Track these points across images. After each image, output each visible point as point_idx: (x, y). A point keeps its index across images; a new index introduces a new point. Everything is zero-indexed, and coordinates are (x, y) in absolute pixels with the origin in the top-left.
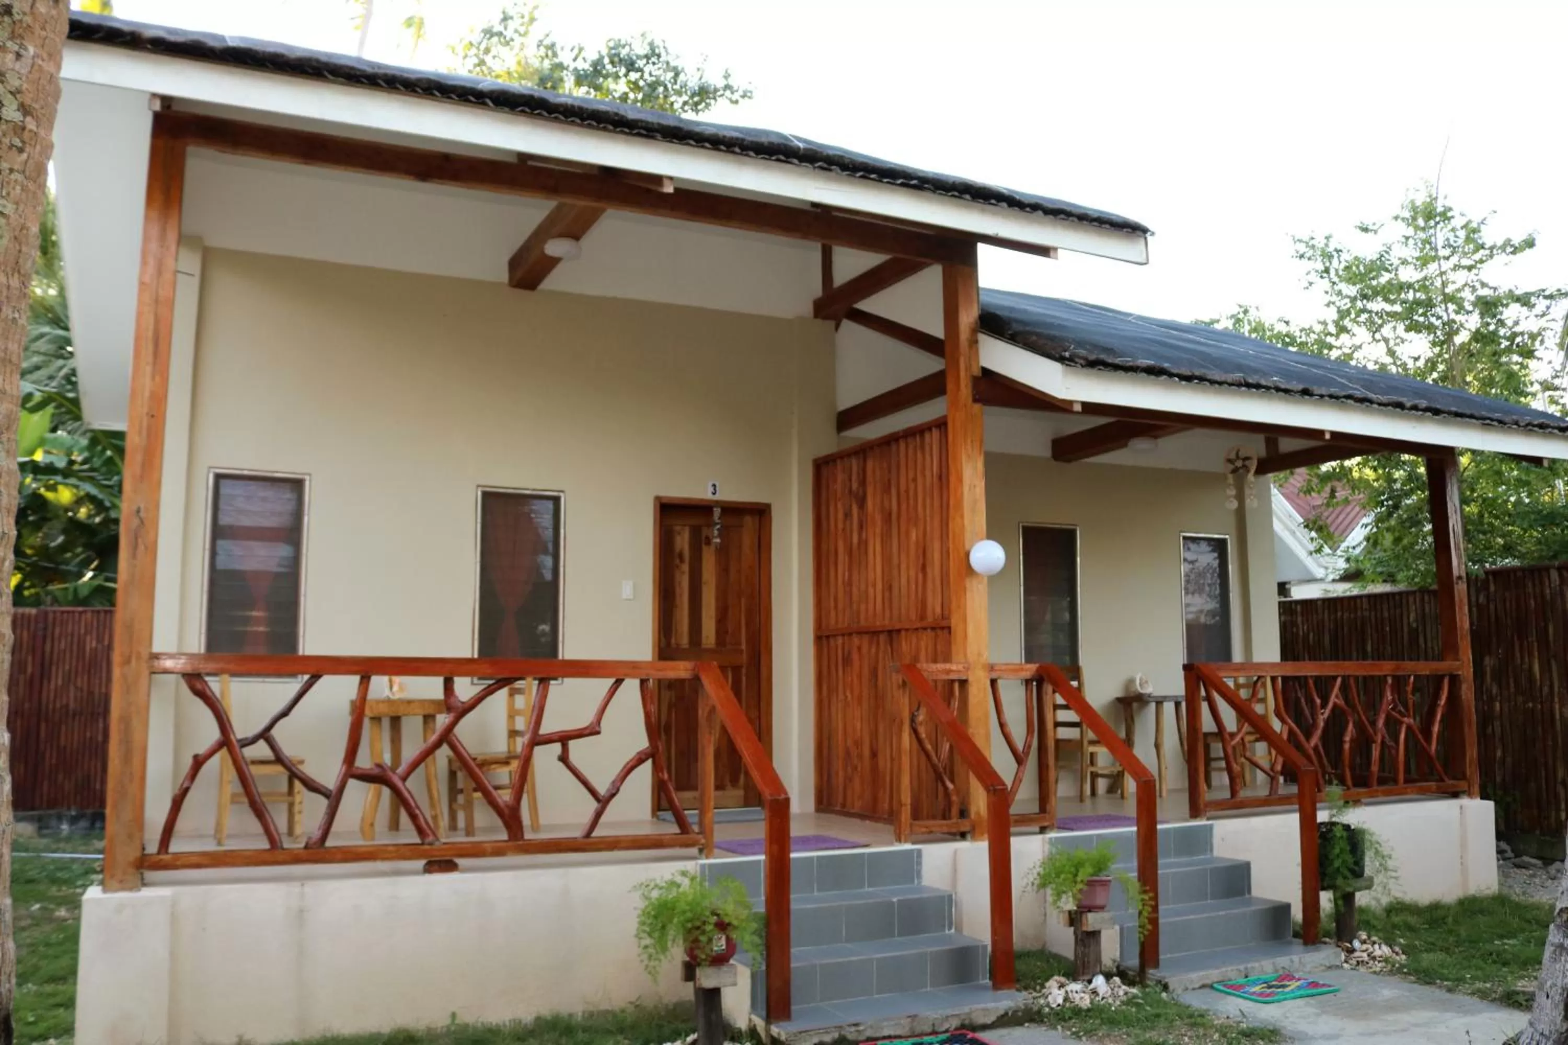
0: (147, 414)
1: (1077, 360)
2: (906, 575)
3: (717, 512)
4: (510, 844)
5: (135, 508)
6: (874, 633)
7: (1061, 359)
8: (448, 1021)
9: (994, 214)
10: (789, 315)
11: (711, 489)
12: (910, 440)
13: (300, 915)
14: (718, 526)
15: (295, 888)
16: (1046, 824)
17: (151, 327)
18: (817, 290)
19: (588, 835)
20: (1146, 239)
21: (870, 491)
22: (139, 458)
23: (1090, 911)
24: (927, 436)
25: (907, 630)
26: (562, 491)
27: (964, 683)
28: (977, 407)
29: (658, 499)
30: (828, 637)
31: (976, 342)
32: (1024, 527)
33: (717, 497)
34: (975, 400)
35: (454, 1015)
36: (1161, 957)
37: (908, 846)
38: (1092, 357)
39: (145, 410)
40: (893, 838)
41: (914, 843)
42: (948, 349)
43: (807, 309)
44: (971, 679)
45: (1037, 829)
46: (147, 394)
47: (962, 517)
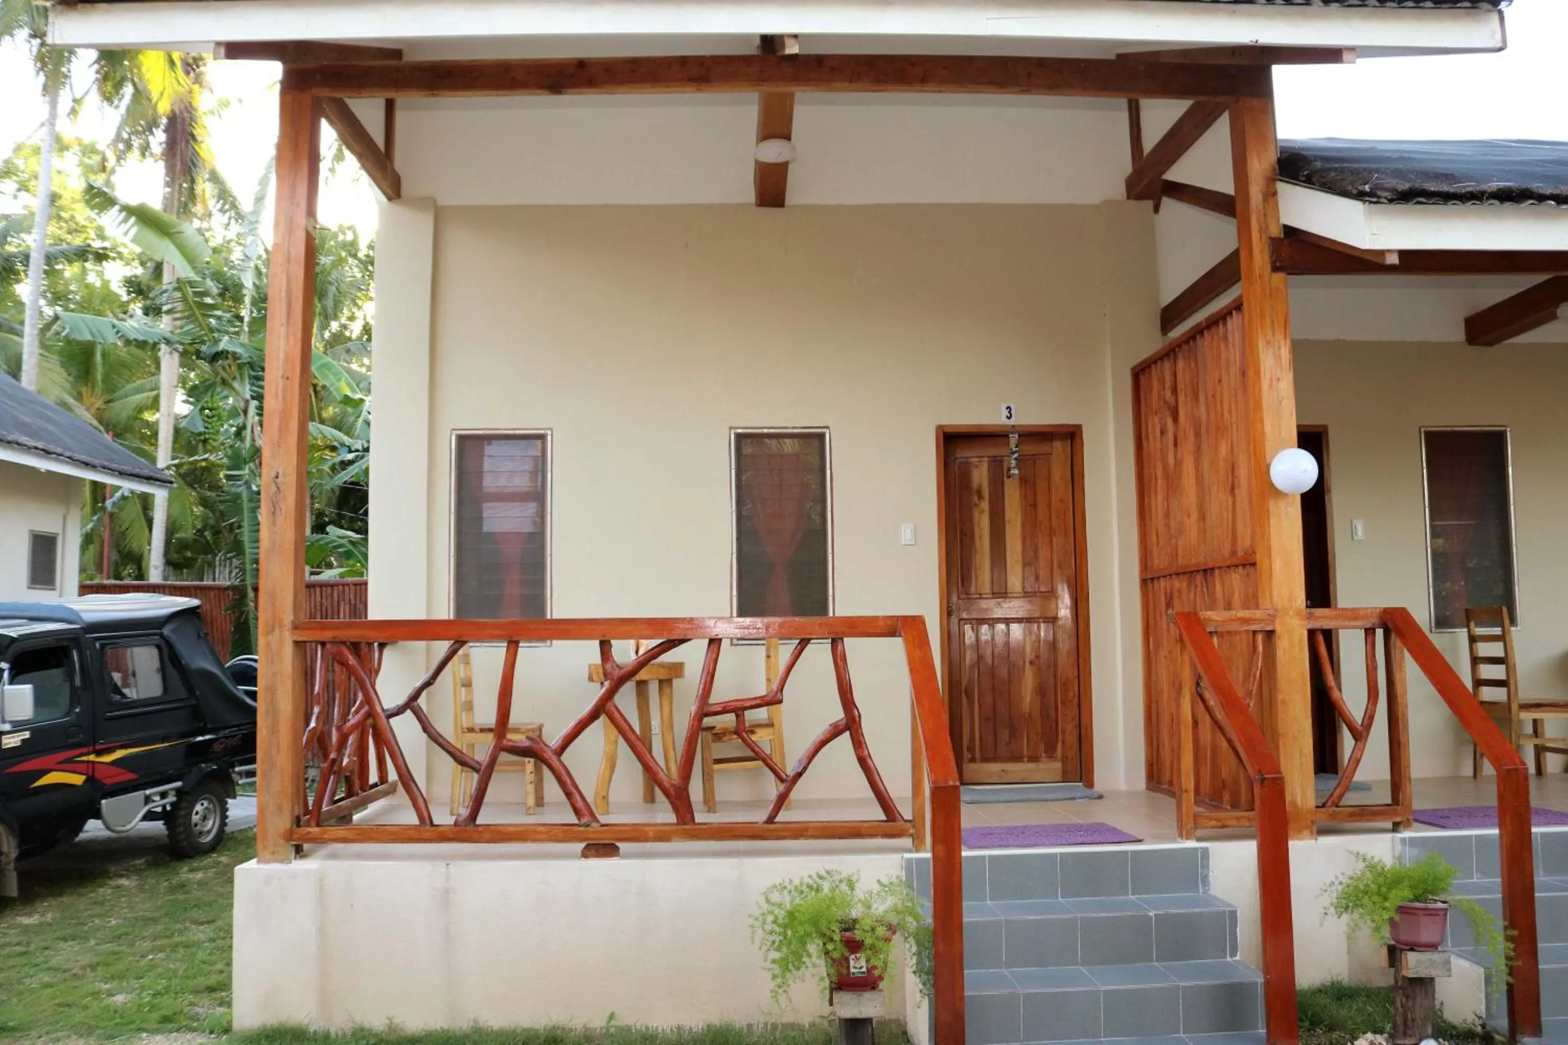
0: (282, 377)
1: (1379, 193)
2: (1217, 500)
3: (1014, 439)
4: (680, 827)
5: (274, 474)
6: (1190, 573)
7: (1360, 196)
8: (603, 1023)
9: (1251, 15)
10: (1098, 202)
11: (1006, 413)
12: (1213, 330)
13: (445, 898)
14: (1016, 455)
15: (440, 867)
16: (1398, 819)
17: (284, 288)
18: (1127, 167)
19: (771, 820)
20: (1501, 13)
21: (1181, 398)
22: (276, 422)
23: (1412, 950)
24: (1229, 322)
25: (1220, 568)
26: (827, 427)
27: (1270, 635)
28: (1278, 277)
29: (940, 428)
30: (1152, 579)
31: (1275, 194)
32: (1427, 433)
33: (1013, 421)
34: (1275, 269)
35: (612, 1016)
36: (1544, 1019)
37: (1191, 844)
38: (1404, 186)
39: (281, 373)
40: (1175, 831)
41: (1199, 839)
42: (1239, 207)
43: (1118, 190)
44: (1278, 628)
45: (1389, 825)
46: (282, 356)
47: (1262, 421)
